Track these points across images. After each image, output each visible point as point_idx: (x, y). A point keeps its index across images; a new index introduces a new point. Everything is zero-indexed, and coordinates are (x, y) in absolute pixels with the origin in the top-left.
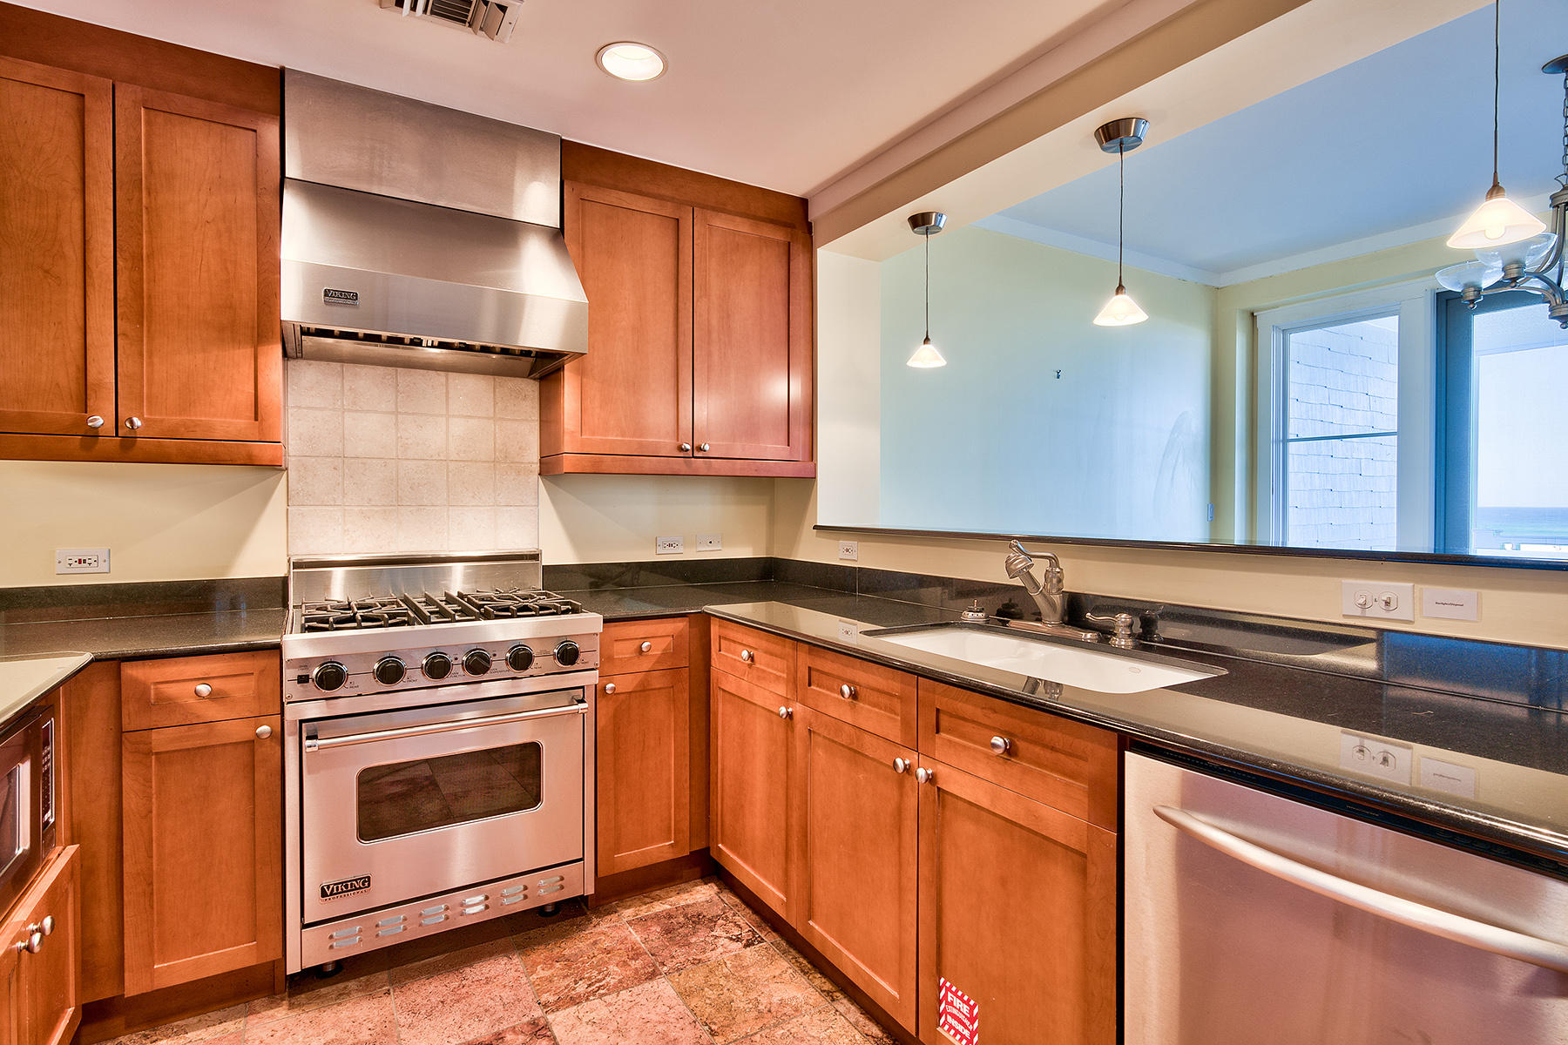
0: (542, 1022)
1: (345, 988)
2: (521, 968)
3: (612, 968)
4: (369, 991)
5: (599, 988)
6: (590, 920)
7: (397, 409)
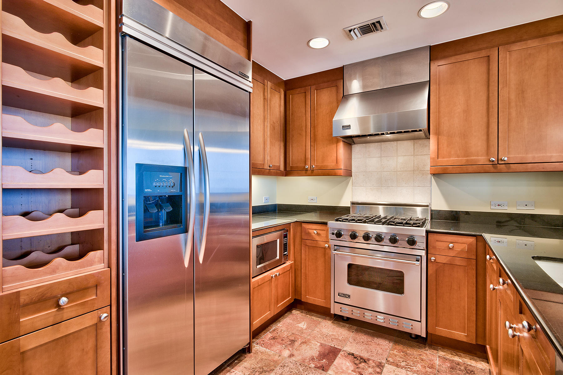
0: (383, 364)
1: (346, 325)
2: (390, 347)
3: (419, 365)
4: (349, 329)
5: (409, 368)
6: (425, 348)
7: (381, 156)
